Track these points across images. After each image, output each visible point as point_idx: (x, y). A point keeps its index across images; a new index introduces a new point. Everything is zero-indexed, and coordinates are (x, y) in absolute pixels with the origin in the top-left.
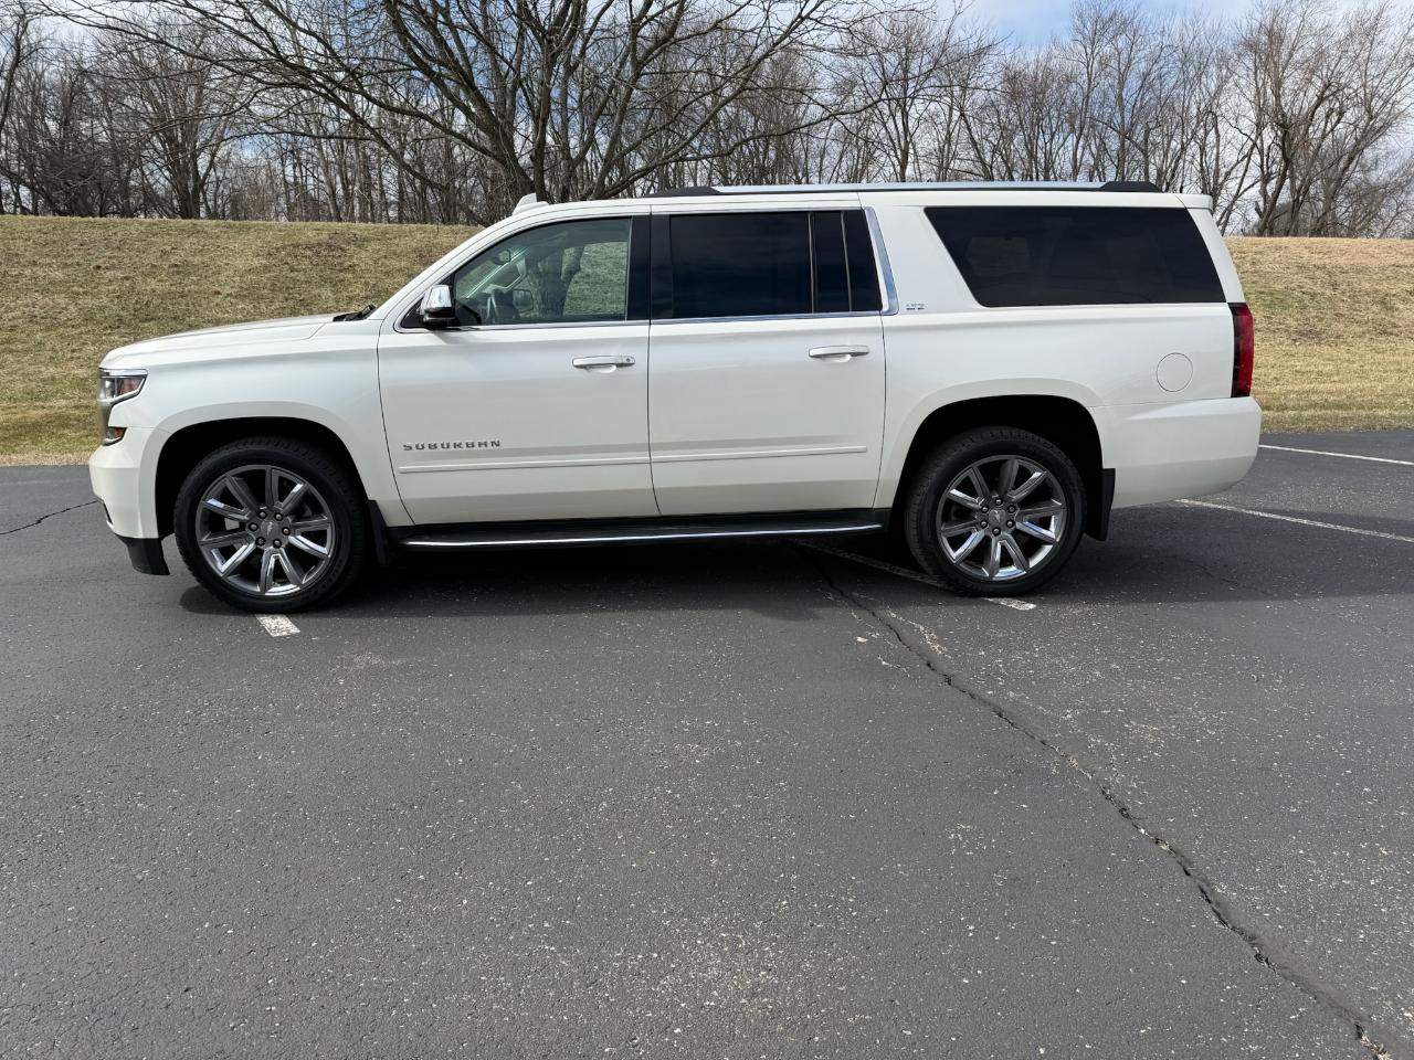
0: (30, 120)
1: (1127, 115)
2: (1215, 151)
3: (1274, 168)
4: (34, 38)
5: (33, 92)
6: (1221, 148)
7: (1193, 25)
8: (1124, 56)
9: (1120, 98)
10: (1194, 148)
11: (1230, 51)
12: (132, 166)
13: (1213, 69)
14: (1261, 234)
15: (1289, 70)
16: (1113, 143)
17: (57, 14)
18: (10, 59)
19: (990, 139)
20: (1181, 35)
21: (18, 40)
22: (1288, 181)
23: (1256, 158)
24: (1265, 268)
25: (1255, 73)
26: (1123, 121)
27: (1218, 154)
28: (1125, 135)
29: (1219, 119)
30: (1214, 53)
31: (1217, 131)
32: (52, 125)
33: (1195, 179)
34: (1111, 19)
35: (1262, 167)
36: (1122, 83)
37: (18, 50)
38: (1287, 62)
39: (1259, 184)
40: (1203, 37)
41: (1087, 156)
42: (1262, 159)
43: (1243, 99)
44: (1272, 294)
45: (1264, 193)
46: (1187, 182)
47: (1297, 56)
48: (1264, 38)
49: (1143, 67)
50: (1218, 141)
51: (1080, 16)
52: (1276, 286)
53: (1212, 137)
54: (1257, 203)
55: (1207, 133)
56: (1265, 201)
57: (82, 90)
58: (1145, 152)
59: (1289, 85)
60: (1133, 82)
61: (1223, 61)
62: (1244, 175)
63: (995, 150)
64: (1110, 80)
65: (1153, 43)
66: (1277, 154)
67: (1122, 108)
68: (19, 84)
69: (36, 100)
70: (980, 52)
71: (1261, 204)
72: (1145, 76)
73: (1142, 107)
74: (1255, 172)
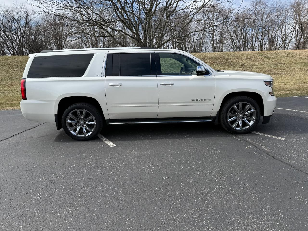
0: (29, 36)
1: (264, 23)
2: (285, 31)
3: (299, 34)
4: (29, 19)
5: (29, 30)
6: (287, 30)
7: (279, 2)
8: (263, 10)
9: (262, 20)
10: (280, 30)
11: (288, 8)
12: (49, 44)
13: (284, 12)
14: (296, 49)
15: (302, 11)
16: (261, 30)
17: (47, 13)
18: (25, 24)
19: (232, 30)
20: (276, 5)
21: (26, 20)
22: (302, 37)
23: (295, 32)
24: (302, 57)
25: (294, 12)
26: (263, 24)
27: (286, 31)
28: (264, 28)
29: (286, 23)
30: (284, 9)
31: (285, 26)
32: (33, 37)
33: (280, 37)
34: (260, 2)
35: (296, 34)
36: (262, 17)
37: (26, 22)
38: (302, 10)
39: (295, 38)
40: (282, 5)
41: (255, 33)
42: (296, 32)
43: (291, 19)
44: (304, 63)
45: (297, 40)
46: (279, 38)
47: (304, 8)
48: (296, 4)
49: (267, 13)
50: (286, 28)
51: (253, 2)
52: (305, 60)
53: (284, 27)
54: (295, 42)
55: (283, 27)
56: (297, 41)
57: (39, 29)
58: (268, 32)
59: (302, 15)
60: (265, 16)
61: (286, 10)
62: (292, 36)
63: (234, 32)
64: (260, 16)
65: (270, 7)
66: (299, 30)
67: (263, 22)
68: (26, 29)
69: (30, 32)
70: (230, 11)
71: (296, 42)
72: (268, 14)
73: (267, 21)
74: (294, 35)
